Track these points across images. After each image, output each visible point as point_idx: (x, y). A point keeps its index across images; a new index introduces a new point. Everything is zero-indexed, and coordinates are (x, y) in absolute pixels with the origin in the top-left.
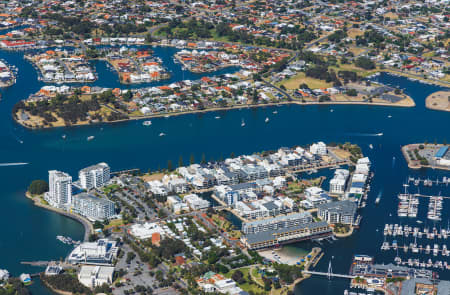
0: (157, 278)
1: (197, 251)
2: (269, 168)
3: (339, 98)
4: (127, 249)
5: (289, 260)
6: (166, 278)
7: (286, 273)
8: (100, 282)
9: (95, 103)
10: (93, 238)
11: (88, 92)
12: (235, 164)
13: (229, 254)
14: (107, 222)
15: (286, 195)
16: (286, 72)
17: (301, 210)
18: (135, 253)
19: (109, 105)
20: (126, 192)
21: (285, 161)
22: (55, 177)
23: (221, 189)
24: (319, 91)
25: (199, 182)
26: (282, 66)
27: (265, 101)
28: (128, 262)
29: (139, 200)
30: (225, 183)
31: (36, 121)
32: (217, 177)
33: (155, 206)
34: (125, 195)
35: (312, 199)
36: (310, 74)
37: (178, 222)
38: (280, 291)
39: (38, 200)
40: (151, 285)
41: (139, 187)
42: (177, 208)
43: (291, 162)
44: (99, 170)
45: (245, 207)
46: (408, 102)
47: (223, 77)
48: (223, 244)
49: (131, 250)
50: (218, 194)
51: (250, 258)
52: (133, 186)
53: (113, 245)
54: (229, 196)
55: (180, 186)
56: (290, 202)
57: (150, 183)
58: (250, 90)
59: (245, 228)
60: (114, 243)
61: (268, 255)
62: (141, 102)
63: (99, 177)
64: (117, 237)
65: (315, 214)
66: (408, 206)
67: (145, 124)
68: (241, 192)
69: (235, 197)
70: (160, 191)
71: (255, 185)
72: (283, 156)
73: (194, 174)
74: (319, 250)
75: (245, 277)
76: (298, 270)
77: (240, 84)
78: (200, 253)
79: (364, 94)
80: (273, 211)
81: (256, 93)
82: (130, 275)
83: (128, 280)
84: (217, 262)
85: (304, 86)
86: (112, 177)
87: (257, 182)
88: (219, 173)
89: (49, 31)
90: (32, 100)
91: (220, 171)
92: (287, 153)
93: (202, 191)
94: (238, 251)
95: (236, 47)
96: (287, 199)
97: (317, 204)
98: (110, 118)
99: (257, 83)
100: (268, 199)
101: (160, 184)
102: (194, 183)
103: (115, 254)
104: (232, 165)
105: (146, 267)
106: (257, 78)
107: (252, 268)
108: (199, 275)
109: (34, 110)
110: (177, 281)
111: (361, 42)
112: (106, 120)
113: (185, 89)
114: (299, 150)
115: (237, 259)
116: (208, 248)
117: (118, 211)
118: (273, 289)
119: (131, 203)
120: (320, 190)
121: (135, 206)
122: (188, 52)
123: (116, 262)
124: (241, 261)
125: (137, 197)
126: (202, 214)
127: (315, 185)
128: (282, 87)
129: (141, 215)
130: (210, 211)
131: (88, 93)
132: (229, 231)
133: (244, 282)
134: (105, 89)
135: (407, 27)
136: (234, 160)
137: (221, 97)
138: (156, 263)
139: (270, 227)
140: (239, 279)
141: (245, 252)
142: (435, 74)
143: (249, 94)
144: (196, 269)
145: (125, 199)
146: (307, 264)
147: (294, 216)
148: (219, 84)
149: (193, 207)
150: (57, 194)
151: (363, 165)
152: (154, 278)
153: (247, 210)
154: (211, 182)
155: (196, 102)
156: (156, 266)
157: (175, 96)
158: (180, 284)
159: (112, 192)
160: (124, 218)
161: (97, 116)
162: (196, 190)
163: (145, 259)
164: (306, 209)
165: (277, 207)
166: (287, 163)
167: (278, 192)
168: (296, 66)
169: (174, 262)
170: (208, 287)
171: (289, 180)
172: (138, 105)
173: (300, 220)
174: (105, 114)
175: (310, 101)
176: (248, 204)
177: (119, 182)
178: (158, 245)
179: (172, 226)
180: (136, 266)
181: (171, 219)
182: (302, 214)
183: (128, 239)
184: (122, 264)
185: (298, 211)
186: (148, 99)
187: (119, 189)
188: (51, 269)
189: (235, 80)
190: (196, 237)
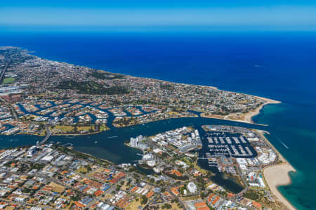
1: (171, 155)
2: (176, 133)
3: (182, 116)
4: (155, 156)
5: (192, 155)
6: (167, 162)
7: (194, 159)
8: (153, 165)
9: (130, 120)
10: (146, 154)
12: (168, 133)
13: (178, 155)
14: (147, 149)
15: (184, 140)
16: (168, 111)
18: (158, 157)
19: (133, 121)
22: (131, 139)
23: (169, 139)
24: (177, 114)
26: (166, 110)
27: (167, 118)
31: (118, 126)
33: (155, 144)
35: (190, 140)
36: (173, 110)
38: (194, 163)
39: (128, 145)
42: (161, 145)
44: (140, 137)
45: (176, 143)
46: (197, 116)
47: (154, 113)
48: (176, 153)
50: (169, 141)
51: (184, 155)
52: (148, 140)
54: (171, 141)
55: (159, 139)
57: (152, 139)
59: (179, 148)
61: (187, 154)
66: (210, 140)
68: (173, 139)
69: (173, 141)
70: (155, 141)
71: (176, 138)
72: (178, 130)
73: (159, 136)
74: (197, 152)
75: (185, 160)
77: (159, 114)
79: (186, 115)
80: (183, 144)
81: (164, 116)
82: (159, 162)
84: (177, 157)
85: (173, 114)
86: (143, 138)
89: (111, 104)
90: (115, 121)
91: (166, 135)
94: (180, 154)
95: (154, 105)
99: (163, 114)
100: (180, 141)
101: (155, 139)
102: (162, 138)
103: (153, 157)
105: (161, 160)
106: (162, 112)
107: (185, 158)
108: (174, 161)
109: (117, 123)
111: (180, 103)
112: (134, 124)
113: (148, 116)
114: (181, 129)
115: (181, 156)
116: (173, 154)
120: (190, 138)
122: (145, 107)
123: (154, 159)
126: (167, 146)
127: (188, 137)
128: (169, 114)
129: (154, 147)
130: (169, 145)
131: (127, 118)
132: (175, 149)
133: (185, 162)
134: (130, 117)
137: (156, 117)
140: (183, 161)
141: (182, 154)
142: (199, 109)
143: (162, 116)
144: (173, 159)
146: (196, 156)
147: (188, 145)
149: (164, 144)
150: (134, 143)
151: (196, 131)
152: (164, 162)
154: (166, 138)
155: (152, 119)
156: (163, 159)
157: (146, 118)
159: (144, 142)
160: (150, 148)
161: (132, 124)
162: (163, 140)
163: (160, 158)
164: (190, 143)
166: (179, 132)
167: (182, 139)
168: (169, 109)
169: (167, 158)
170: (179, 164)
171: (182, 136)
172: (139, 120)
173: (190, 145)
175: (176, 117)
177: (145, 139)
178: (162, 154)
179: (162, 149)
181: (161, 147)
183: (153, 153)
184: (156, 159)
186: (141, 119)
187: (146, 141)
188: (140, 162)
189: (157, 113)
190: (169, 151)
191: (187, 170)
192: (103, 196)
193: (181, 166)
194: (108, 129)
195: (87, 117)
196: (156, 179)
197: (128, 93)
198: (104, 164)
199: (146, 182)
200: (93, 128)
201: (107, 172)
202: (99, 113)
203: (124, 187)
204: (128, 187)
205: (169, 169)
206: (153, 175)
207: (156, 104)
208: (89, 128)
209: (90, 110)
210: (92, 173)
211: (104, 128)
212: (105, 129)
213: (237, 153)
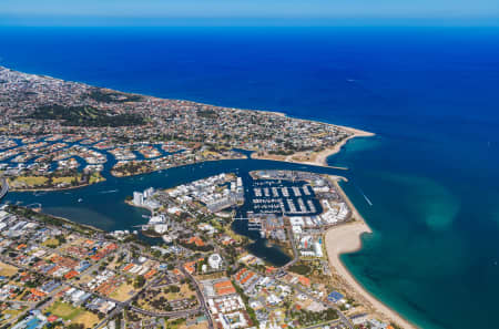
0: (183, 227)
1: (193, 216)
2: (208, 184)
3: (223, 158)
5: (227, 216)
6: (186, 227)
7: (227, 220)
8: (164, 231)
9: (139, 166)
10: (155, 215)
12: (196, 183)
13: (205, 216)
14: (158, 208)
15: (217, 193)
16: (202, 150)
17: (224, 198)
18: (172, 219)
19: (145, 166)
22: (135, 194)
23: (196, 193)
24: (215, 156)
25: (186, 191)
26: (200, 148)
27: (198, 161)
28: (171, 222)
29: (167, 199)
31: (120, 174)
32: (192, 188)
33: (173, 201)
34: (161, 198)
35: (227, 193)
36: (211, 150)
37: (183, 206)
38: (227, 226)
39: (130, 203)
40: (182, 230)
42: (182, 201)
44: (151, 190)
45: (205, 198)
47: (181, 153)
48: (202, 212)
49: (170, 218)
51: (213, 216)
52: (163, 194)
53: (164, 217)
54: (198, 195)
55: (180, 193)
56: (219, 195)
57: (169, 193)
58: (192, 157)
59: (207, 206)
61: (218, 214)
63: (151, 193)
64: (164, 214)
65: (229, 198)
66: (258, 192)
68: (202, 193)
69: (200, 195)
70: (173, 196)
72: (212, 179)
73: (183, 188)
74: (234, 211)
75: (213, 223)
76: (230, 218)
77: (188, 155)
78: (195, 216)
79: (230, 155)
80: (215, 199)
81: (194, 158)
82: (173, 227)
83: (173, 229)
84: (202, 219)
85: (210, 154)
86: (155, 192)
87: (206, 189)
89: (113, 142)
90: (115, 167)
91: (192, 186)
93: (188, 194)
94: (208, 214)
95: (182, 142)
97: (229, 195)
98: (146, 171)
99: (194, 155)
100: (212, 195)
101: (173, 193)
102: (184, 191)
103: (165, 220)
105: (178, 224)
106: (193, 153)
107: (214, 220)
108: (197, 224)
109: (118, 170)
110: (190, 227)
111: (223, 138)
113: (169, 158)
114: (216, 176)
115: (208, 217)
116: (197, 214)
117: (161, 204)
118: (225, 226)
119: (164, 201)
120: (229, 190)
121: (166, 202)
122: (166, 145)
123: (167, 223)
124: (210, 218)
126: (191, 202)
127: (226, 188)
128: (202, 155)
129: (170, 205)
130: (193, 201)
131: (136, 163)
132: (202, 207)
133: (214, 225)
134: (141, 161)
135: (238, 133)
137: (182, 160)
138: (181, 222)
139: (216, 204)
140: (211, 224)
141: (210, 214)
142: (250, 147)
143: (192, 159)
144: (196, 222)
146: (232, 216)
147: (222, 200)
148: (181, 156)
149: (187, 200)
150: (138, 200)
151: (239, 179)
153: (206, 200)
154: (190, 191)
155: (175, 163)
157: (167, 161)
159: (156, 197)
160: (164, 207)
161: (142, 171)
162: (186, 194)
163: (176, 220)
164: (226, 197)
165: (215, 197)
166: (214, 181)
167: (214, 192)
168: (204, 147)
169: (187, 220)
170: (203, 229)
171: (216, 187)
172: (155, 165)
173: (225, 201)
174: (144, 170)
175: (213, 159)
177: (158, 194)
178: (179, 215)
179: (182, 208)
180: (174, 223)
181: (181, 205)
182: (226, 199)
183: (167, 214)
184: (169, 223)
186: (158, 163)
187: (158, 196)
188: (144, 228)
189: (185, 154)
190: (192, 211)
191: (214, 237)
192: (78, 279)
193: (206, 231)
194: (103, 179)
195: (72, 163)
196: (164, 252)
197: (145, 123)
198: (87, 232)
199: (147, 257)
200: (79, 179)
201: (90, 243)
202: (92, 156)
203: (112, 266)
204: (118, 265)
205: (188, 236)
206: (161, 246)
207: (185, 140)
208: (73, 179)
209: (79, 151)
210: (66, 246)
211: (96, 179)
212: (98, 180)
213: (293, 210)
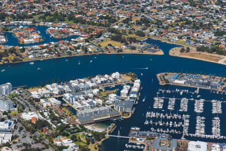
0: (34, 139)
1: (54, 126)
2: (91, 85)
3: (127, 51)
4: (19, 125)
5: (99, 130)
6: (38, 139)
7: (97, 136)
8: (5, 141)
10: (3, 120)
11: (3, 48)
13: (70, 127)
14: (10, 112)
15: (99, 98)
16: (102, 38)
17: (106, 105)
18: (24, 127)
19: (13, 54)
20: (20, 97)
21: (99, 82)
23: (67, 95)
24: (117, 47)
25: (56, 92)
26: (99, 35)
27: (90, 52)
28: (20, 131)
29: (26, 101)
30: (69, 92)
32: (65, 89)
33: (34, 104)
34: (19, 99)
35: (112, 100)
36: (113, 39)
37: (45, 112)
38: (94, 145)
40: (30, 142)
41: (26, 94)
42: (45, 105)
43: (102, 82)
44: (6, 86)
45: (79, 104)
46: (161, 53)
47: (70, 40)
48: (67, 122)
49: (21, 126)
50: (65, 98)
51: (80, 129)
52: (24, 94)
53: (12, 123)
54: (71, 99)
55: (47, 94)
56: (100, 101)
57: (32, 93)
58: (83, 47)
59: (78, 114)
60: (13, 122)
61: (89, 127)
62: (29, 53)
63: (7, 90)
64: (14, 119)
65: (113, 107)
66: (158, 103)
67: (31, 63)
68: (77, 97)
69: (74, 99)
70: (37, 97)
71: (84, 93)
72: (98, 79)
73: (54, 88)
74: (114, 124)
75: (77, 138)
76: (103, 134)
77: (78, 44)
78: (55, 127)
79: (139, 48)
80: (92, 106)
81: (86, 48)
82: (20, 138)
83: (19, 140)
84: (64, 131)
85: (110, 45)
86: (13, 90)
87: (85, 92)
88: (66, 88)
91: (67, 86)
92: (100, 78)
93: (57, 97)
94: (74, 125)
95: (77, 26)
96: (99, 100)
97: (114, 102)
98: (13, 61)
99: (87, 44)
100: (90, 100)
101: (37, 93)
102: (54, 92)
103: (13, 128)
104: (73, 84)
105: (28, 134)
106: (87, 41)
107: (81, 134)
108: (54, 137)
110: (43, 141)
111: (138, 23)
112: (11, 62)
113: (51, 46)
114: (106, 76)
115: (73, 129)
116: (60, 124)
117: (15, 107)
118: (91, 144)
119: (22, 102)
120: (116, 95)
121: (24, 104)
122: (53, 28)
123: (13, 131)
124: (75, 130)
125: (25, 99)
126: (57, 108)
127: (114, 93)
128: (99, 45)
129: (27, 108)
130: (61, 106)
132: (70, 115)
133: (77, 140)
134: (11, 47)
135: (161, 16)
136: (74, 81)
137: (69, 50)
138: (33, 132)
139: (91, 114)
140: (74, 139)
141: (78, 126)
142: (174, 39)
143: (83, 49)
144: (53, 135)
145: (19, 100)
146: (108, 131)
147: (102, 108)
148: (68, 44)
149: (52, 104)
151: (137, 83)
152: (32, 139)
153: (79, 106)
154: (62, 92)
155: (56, 53)
156: (33, 133)
157: (46, 50)
158: (45, 142)
159: (13, 98)
160: (18, 110)
161: (7, 60)
162: (55, 96)
163: (28, 130)
164: (108, 105)
165: (94, 104)
166: (100, 82)
167: (95, 97)
168: (106, 35)
169: (42, 131)
171: (101, 90)
172: (27, 54)
173: (105, 110)
174: (11, 59)
175: (113, 52)
176: (80, 102)
177: (17, 92)
178: (35, 123)
179: (42, 114)
180: (24, 133)
181: (42, 110)
182: (107, 107)
183: (20, 120)
184: (16, 132)
185: (105, 106)
186: (32, 51)
187: (17, 96)
189: (76, 42)
213: (200, 131)
